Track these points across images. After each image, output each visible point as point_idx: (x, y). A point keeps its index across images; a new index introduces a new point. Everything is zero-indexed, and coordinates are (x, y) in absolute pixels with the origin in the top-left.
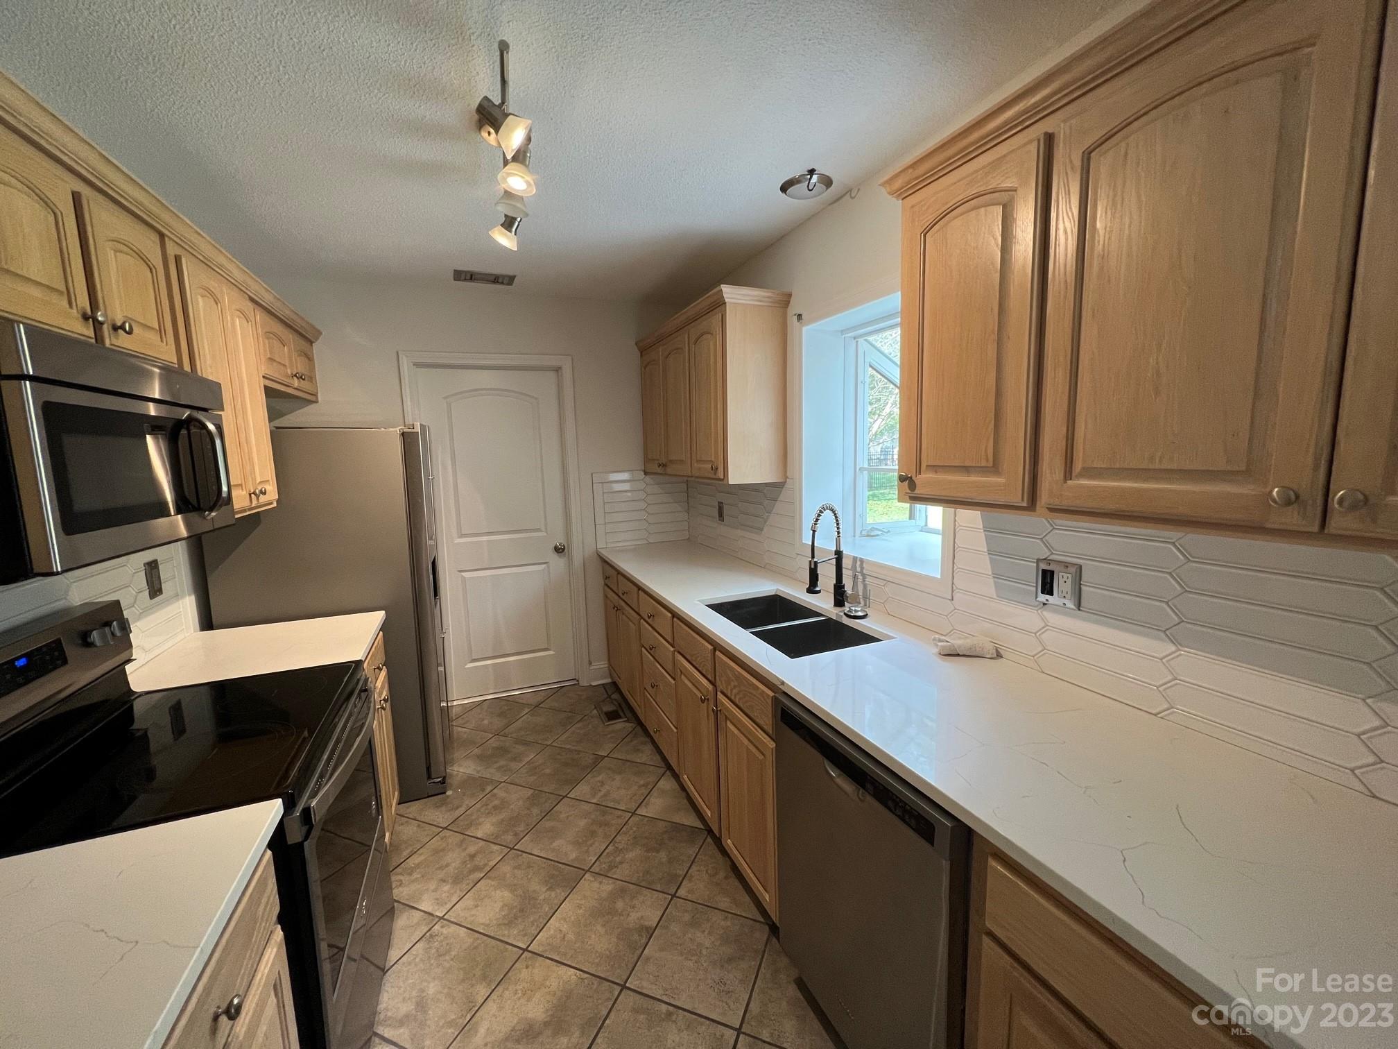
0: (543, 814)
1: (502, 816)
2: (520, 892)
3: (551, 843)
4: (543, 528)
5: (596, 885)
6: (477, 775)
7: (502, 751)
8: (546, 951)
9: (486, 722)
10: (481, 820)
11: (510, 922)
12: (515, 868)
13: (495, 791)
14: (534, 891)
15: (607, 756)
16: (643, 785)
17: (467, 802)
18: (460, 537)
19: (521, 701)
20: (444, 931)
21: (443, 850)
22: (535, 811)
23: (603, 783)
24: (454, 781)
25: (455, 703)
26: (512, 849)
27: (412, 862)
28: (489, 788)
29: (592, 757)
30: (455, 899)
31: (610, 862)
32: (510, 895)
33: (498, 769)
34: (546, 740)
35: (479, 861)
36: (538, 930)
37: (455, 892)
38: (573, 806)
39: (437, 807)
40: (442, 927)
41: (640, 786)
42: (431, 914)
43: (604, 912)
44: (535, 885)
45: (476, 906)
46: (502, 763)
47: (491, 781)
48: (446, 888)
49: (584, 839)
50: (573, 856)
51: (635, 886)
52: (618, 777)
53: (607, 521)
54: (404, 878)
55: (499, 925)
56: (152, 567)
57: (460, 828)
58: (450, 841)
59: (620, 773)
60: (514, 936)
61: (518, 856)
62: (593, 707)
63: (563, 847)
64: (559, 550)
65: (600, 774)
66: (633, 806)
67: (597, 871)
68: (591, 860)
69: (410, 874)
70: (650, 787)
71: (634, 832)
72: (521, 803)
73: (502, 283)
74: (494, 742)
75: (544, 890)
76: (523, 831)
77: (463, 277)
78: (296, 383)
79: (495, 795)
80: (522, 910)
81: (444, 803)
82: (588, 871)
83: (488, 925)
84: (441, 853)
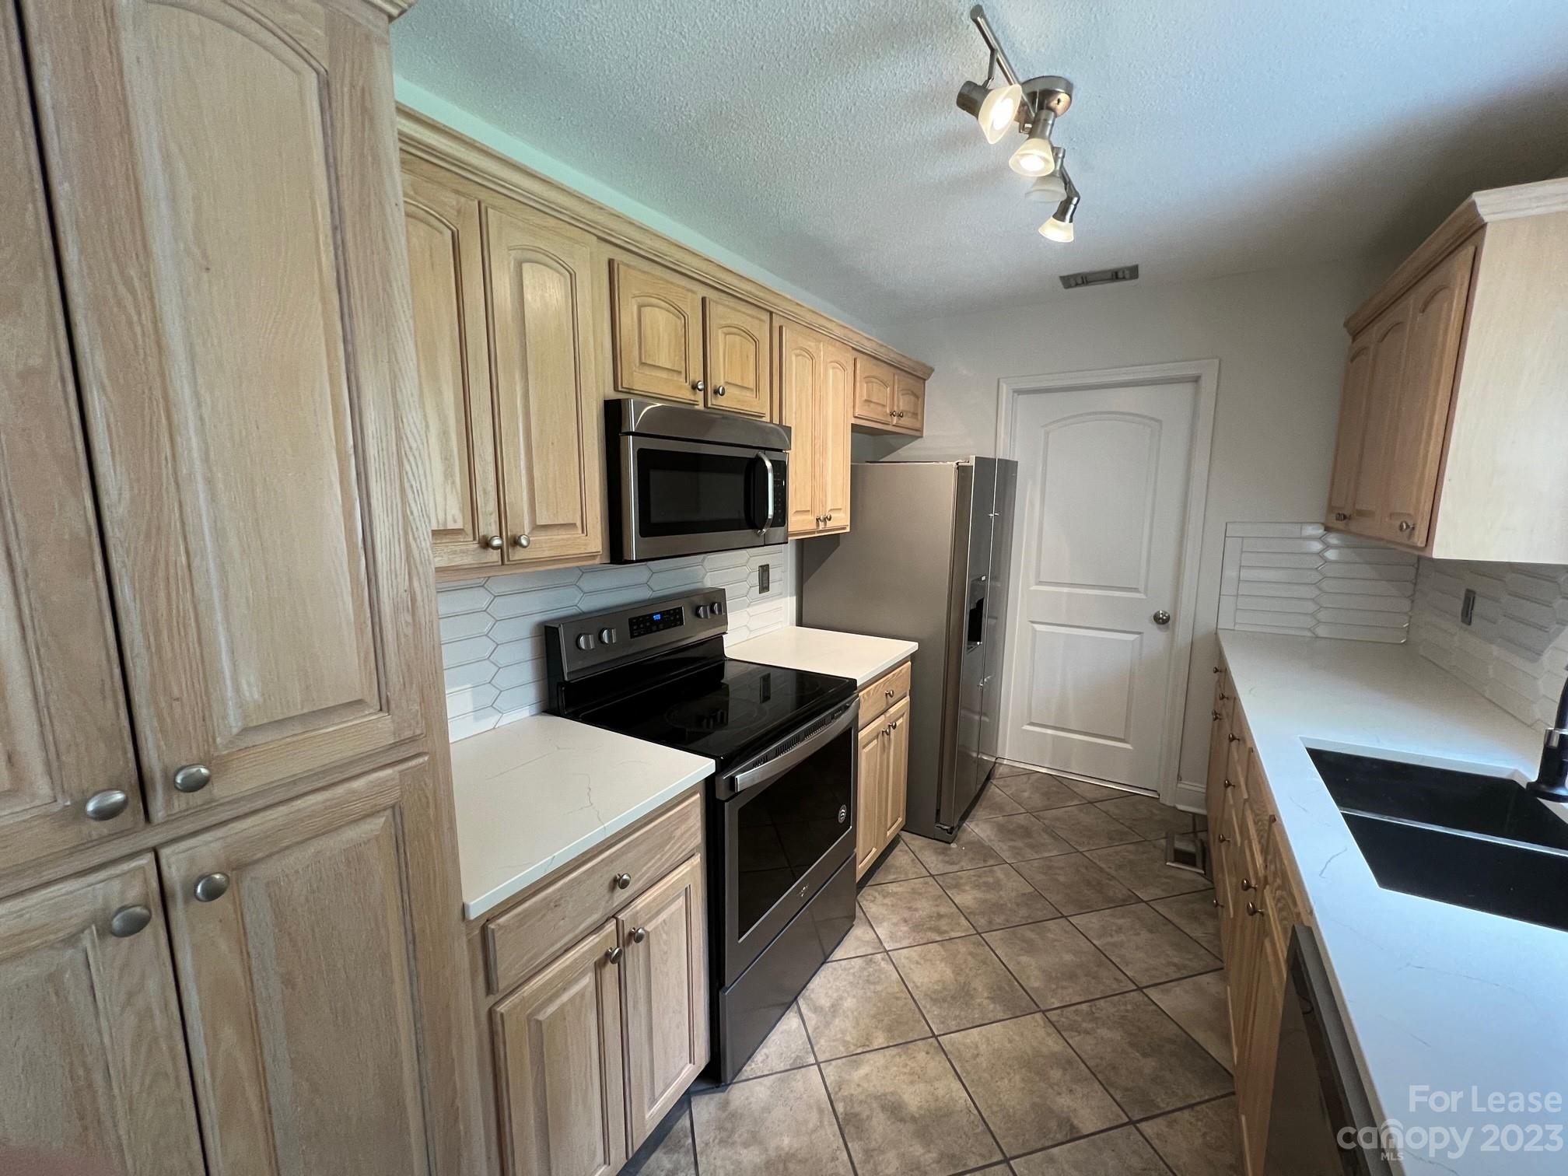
0: (1030, 921)
1: (988, 896)
2: (962, 979)
3: (1019, 955)
4: (1142, 588)
5: (1041, 1033)
6: (987, 843)
7: (1026, 832)
8: (951, 1053)
9: (1026, 794)
10: (967, 888)
11: (937, 999)
12: (971, 954)
13: (995, 868)
14: (975, 989)
15: (1146, 902)
16: (1175, 965)
17: (963, 864)
18: (1037, 584)
19: (1076, 790)
20: (883, 964)
21: (920, 894)
22: (1023, 912)
23: (1120, 930)
24: (964, 837)
25: (1005, 762)
26: (979, 934)
27: (892, 888)
28: (991, 862)
29: (1125, 891)
30: (905, 943)
31: (1075, 1021)
32: (951, 975)
33: (1012, 848)
34: (1080, 844)
35: (943, 924)
36: (958, 1028)
37: (909, 938)
38: (1066, 932)
39: (937, 852)
40: (883, 959)
41: (1170, 964)
42: (881, 943)
43: (1034, 1066)
44: (979, 985)
45: (917, 963)
46: (1019, 844)
47: (997, 856)
48: (905, 928)
49: (1059, 975)
50: (1036, 984)
51: (1087, 1070)
52: (1145, 935)
53: (1240, 593)
54: (880, 898)
55: (926, 995)
56: (764, 570)
57: (945, 884)
58: (930, 889)
59: (1151, 932)
60: (933, 1013)
61: (979, 944)
62: (1164, 835)
63: (1032, 970)
64: (1161, 620)
65: (1123, 917)
66: (1144, 981)
67: (1054, 1019)
68: (1053, 1003)
69: (885, 897)
70: (1185, 973)
71: (1127, 1011)
72: (1014, 894)
73: (1124, 278)
74: (1022, 820)
75: (986, 995)
76: (1000, 924)
77: (1073, 282)
78: (895, 420)
79: (991, 871)
80: (953, 997)
81: (944, 852)
82: (1044, 1012)
83: (917, 987)
84: (917, 897)
